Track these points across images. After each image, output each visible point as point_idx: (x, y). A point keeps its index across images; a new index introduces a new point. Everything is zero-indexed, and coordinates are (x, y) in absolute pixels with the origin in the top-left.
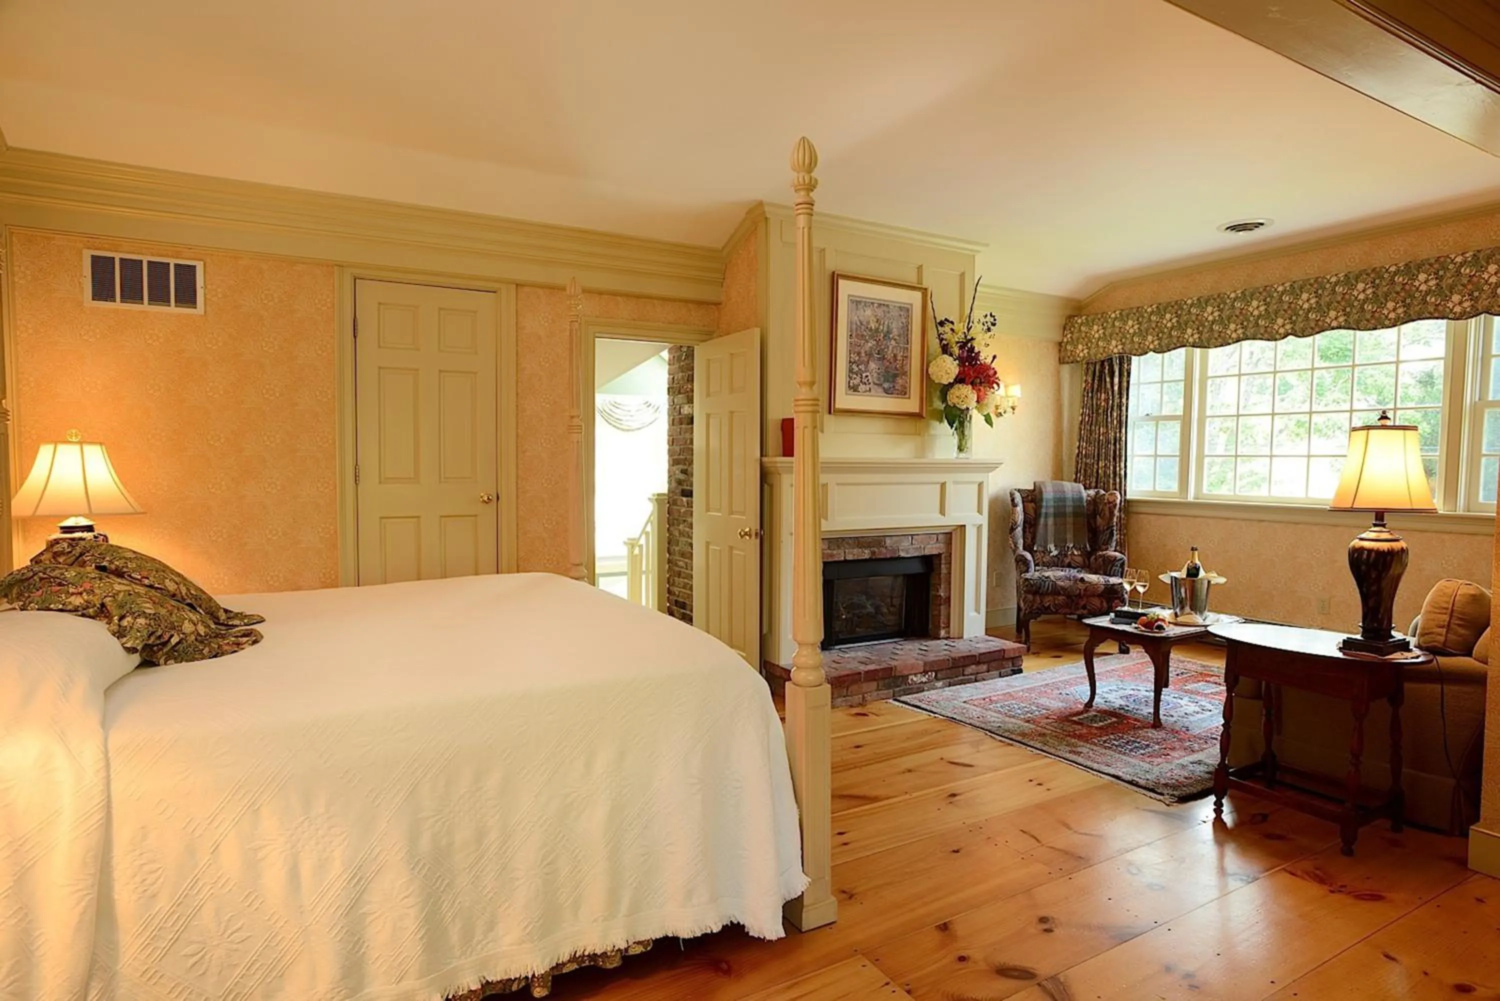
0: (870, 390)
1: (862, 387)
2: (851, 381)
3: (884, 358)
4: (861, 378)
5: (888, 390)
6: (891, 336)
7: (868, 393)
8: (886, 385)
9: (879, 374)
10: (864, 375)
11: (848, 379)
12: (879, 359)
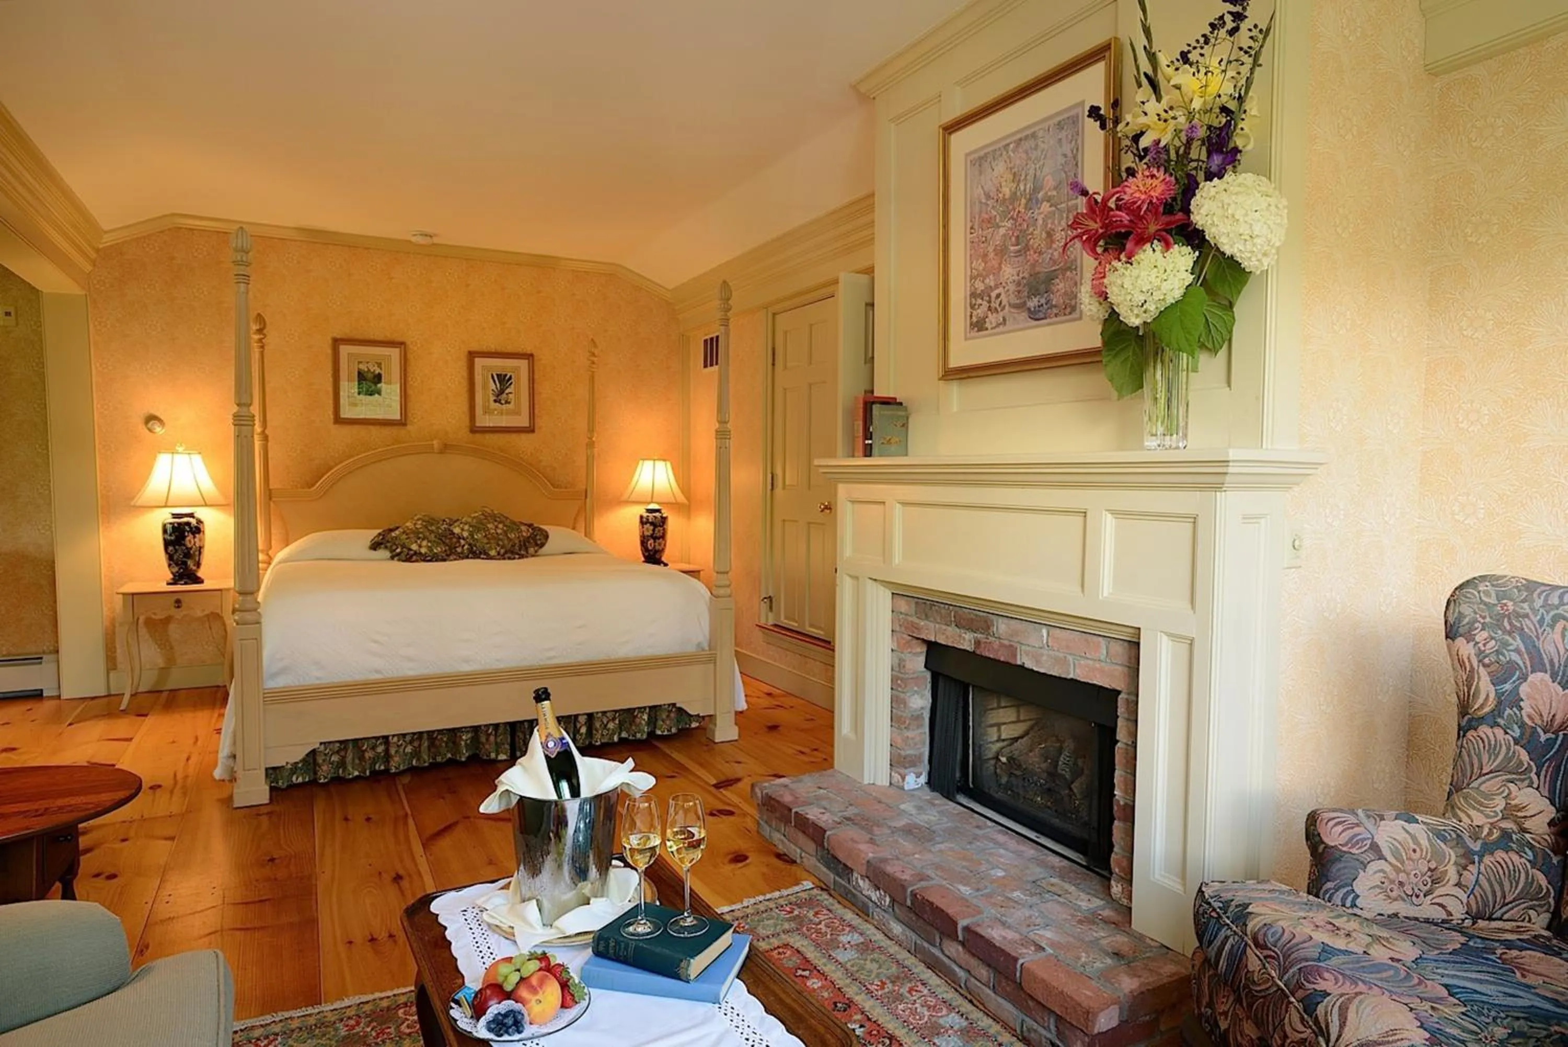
0: (1004, 319)
1: (992, 319)
2: (975, 313)
3: (1027, 248)
4: (989, 302)
5: (1035, 312)
6: (1040, 195)
7: (1001, 328)
8: (1033, 303)
9: (1019, 284)
10: (993, 295)
11: (969, 309)
12: (1018, 253)
